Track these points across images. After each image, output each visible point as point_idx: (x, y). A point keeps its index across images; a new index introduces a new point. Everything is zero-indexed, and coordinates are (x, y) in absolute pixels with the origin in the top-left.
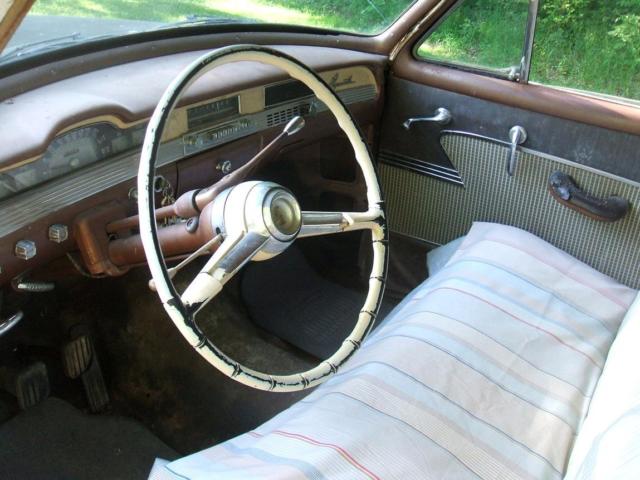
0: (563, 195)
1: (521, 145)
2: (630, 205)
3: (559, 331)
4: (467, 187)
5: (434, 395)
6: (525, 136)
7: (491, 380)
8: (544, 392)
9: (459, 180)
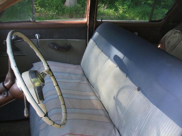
0: (56, 48)
1: (39, 38)
2: (71, 45)
3: (78, 81)
4: (26, 55)
5: (72, 109)
6: (40, 36)
7: (78, 99)
8: (88, 96)
9: (23, 54)
